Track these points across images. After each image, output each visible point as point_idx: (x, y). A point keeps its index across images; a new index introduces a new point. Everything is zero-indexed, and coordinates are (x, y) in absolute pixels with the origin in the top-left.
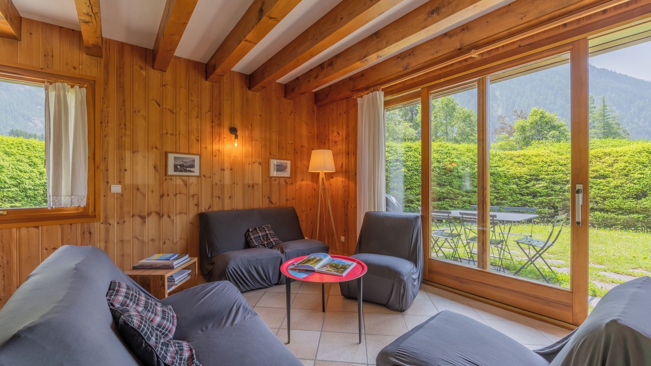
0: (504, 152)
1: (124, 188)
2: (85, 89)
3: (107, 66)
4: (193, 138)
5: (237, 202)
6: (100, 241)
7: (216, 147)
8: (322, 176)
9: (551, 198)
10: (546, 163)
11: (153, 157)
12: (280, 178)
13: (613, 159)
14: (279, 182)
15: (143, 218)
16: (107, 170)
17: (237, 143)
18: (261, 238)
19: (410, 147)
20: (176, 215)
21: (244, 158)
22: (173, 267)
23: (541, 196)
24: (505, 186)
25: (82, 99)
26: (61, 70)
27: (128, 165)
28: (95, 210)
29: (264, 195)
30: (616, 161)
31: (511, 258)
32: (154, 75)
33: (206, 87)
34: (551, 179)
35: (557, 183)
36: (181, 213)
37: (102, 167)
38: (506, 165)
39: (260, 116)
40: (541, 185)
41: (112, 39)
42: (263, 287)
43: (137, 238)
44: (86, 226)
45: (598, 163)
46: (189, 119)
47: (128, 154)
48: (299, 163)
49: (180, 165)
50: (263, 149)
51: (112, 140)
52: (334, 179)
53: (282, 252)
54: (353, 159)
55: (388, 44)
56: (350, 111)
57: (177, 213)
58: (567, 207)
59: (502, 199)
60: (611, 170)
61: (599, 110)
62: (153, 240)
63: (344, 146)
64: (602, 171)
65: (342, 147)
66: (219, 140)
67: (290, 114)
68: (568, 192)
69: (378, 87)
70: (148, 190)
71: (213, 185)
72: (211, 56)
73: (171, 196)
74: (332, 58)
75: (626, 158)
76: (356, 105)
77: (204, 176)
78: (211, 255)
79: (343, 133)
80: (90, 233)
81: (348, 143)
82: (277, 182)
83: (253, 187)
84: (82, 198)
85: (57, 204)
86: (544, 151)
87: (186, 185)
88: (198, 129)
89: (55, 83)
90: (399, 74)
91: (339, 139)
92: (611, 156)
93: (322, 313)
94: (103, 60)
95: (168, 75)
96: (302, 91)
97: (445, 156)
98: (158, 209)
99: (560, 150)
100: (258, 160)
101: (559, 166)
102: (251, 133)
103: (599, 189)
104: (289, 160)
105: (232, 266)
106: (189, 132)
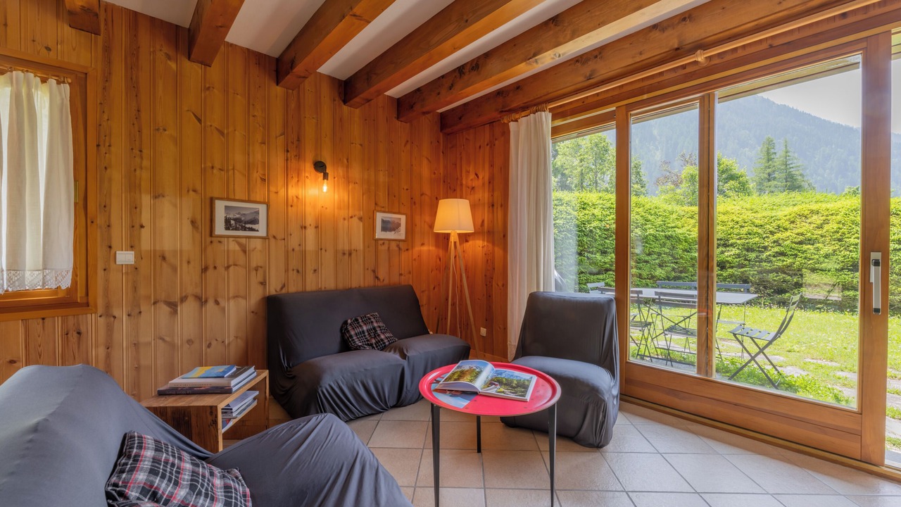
0: (683, 208)
1: (139, 257)
2: (67, 87)
3: (107, 50)
4: (256, 176)
5: (325, 279)
6: (97, 347)
7: (292, 191)
8: (454, 238)
9: (744, 269)
10: (737, 223)
11: (189, 206)
12: (390, 240)
13: (822, 218)
14: (389, 248)
15: (173, 306)
16: (109, 226)
17: (327, 186)
18: (366, 334)
19: (561, 200)
20: (229, 299)
21: (336, 210)
22: (231, 389)
23: (732, 267)
24: (686, 253)
25: (62, 103)
26: (23, 50)
27: (145, 217)
28: (87, 294)
29: (367, 267)
30: (826, 222)
31: (720, 355)
32: (192, 70)
33: (277, 97)
34: (743, 245)
35: (752, 250)
36: (236, 297)
37: (100, 220)
38: (686, 225)
39: (361, 145)
40: (732, 253)
41: (117, 4)
42: (374, 412)
43: (163, 339)
44: (71, 320)
45: (804, 224)
46: (249, 145)
47: (146, 200)
48: (417, 219)
49: (235, 220)
50: (364, 197)
51: (117, 176)
52: (471, 243)
53: (404, 356)
54: (500, 214)
55: (575, 34)
56: (497, 142)
57: (231, 295)
58: (764, 281)
59: (681, 272)
60: (820, 232)
61: (781, 157)
62: (190, 342)
63: (486, 195)
64: (809, 234)
65: (483, 195)
66: (298, 181)
67: (405, 145)
68: (765, 262)
69: (543, 105)
70: (181, 261)
71: (288, 251)
72: (287, 44)
73: (221, 269)
74: (478, 58)
75: (839, 218)
76: (506, 133)
77: (274, 237)
78: (288, 364)
79: (485, 175)
80: (79, 333)
81: (492, 191)
82: (385, 248)
83: (350, 254)
84: (64, 273)
85: (17, 283)
86: (733, 207)
87: (245, 252)
88: (265, 163)
89: (12, 71)
90: (579, 86)
91: (476, 183)
92: (820, 215)
93: (477, 455)
94: (100, 39)
95: (215, 72)
96: (425, 110)
97: (608, 213)
98: (198, 291)
99: (753, 207)
100: (357, 213)
101: (754, 228)
102: (347, 172)
103: (805, 258)
104: (403, 214)
105: (327, 382)
106: (249, 168)
